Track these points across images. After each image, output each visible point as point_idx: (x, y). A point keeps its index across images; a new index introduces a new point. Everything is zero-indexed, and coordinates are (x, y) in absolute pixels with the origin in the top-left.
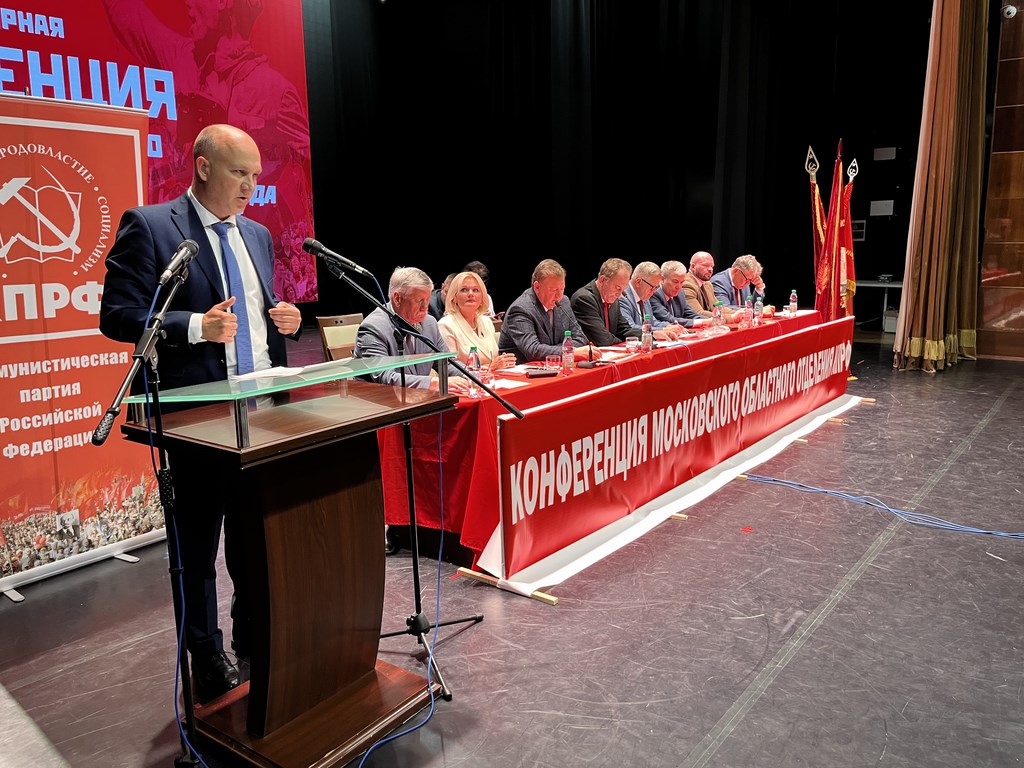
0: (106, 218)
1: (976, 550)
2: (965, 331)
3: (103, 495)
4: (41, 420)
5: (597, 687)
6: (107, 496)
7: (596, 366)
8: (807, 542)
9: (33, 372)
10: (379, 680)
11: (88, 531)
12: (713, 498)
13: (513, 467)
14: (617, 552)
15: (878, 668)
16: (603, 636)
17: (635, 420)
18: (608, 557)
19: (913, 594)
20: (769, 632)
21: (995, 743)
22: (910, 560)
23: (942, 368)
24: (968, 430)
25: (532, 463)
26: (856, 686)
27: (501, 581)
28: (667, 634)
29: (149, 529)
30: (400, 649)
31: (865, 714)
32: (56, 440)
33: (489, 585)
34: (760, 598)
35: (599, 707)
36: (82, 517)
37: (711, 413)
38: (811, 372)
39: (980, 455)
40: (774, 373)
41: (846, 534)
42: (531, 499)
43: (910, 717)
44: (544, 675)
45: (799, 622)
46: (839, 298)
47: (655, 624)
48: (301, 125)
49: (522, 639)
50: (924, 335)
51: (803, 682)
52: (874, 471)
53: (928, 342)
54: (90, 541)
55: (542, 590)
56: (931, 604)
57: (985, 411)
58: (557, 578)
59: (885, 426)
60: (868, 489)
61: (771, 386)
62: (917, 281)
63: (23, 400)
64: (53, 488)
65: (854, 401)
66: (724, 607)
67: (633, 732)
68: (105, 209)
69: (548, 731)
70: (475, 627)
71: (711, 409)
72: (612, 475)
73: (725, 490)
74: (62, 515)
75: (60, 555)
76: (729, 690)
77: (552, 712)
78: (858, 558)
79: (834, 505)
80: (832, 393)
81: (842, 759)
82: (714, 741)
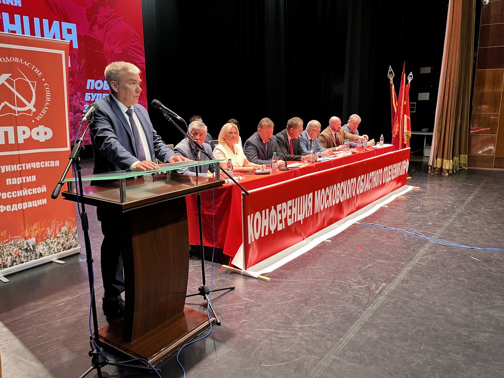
0: (48, 94)
1: (466, 256)
2: (462, 156)
3: (47, 231)
4: (17, 194)
5: (289, 318)
6: (49, 231)
7: (289, 170)
8: (387, 253)
9: (13, 170)
10: (185, 316)
11: (40, 249)
12: (343, 232)
13: (249, 217)
14: (298, 257)
15: (420, 308)
16: (292, 295)
17: (307, 195)
18: (294, 260)
19: (436, 275)
20: (370, 293)
21: (474, 341)
22: (435, 260)
23: (451, 173)
24: (463, 201)
25: (258, 215)
26: (409, 316)
27: (243, 271)
28: (322, 294)
29: (70, 248)
30: (195, 302)
31: (413, 329)
32: (24, 203)
33: (237, 273)
34: (365, 278)
35: (291, 327)
36: (37, 242)
37: (343, 193)
38: (390, 174)
39: (468, 213)
40: (372, 174)
41: (405, 249)
42: (257, 232)
43: (435, 330)
44: (264, 313)
45: (384, 288)
46: (403, 139)
47: (316, 290)
48: (140, 52)
49: (254, 297)
50: (443, 157)
51: (385, 315)
52: (418, 220)
53: (445, 160)
54: (41, 254)
55: (263, 275)
56: (444, 280)
57: (471, 193)
58: (270, 269)
59: (424, 200)
60: (416, 228)
61: (371, 180)
62: (440, 131)
63: (8, 184)
64: (23, 227)
65: (409, 188)
66: (348, 282)
67: (306, 338)
68: (48, 90)
69: (266, 338)
70: (231, 292)
71: (343, 191)
72: (296, 221)
73: (349, 229)
74: (27, 240)
75: (26, 260)
76: (351, 319)
77: (268, 330)
78: (411, 259)
79: (400, 236)
80: (400, 184)
81: (403, 349)
82: (344, 341)
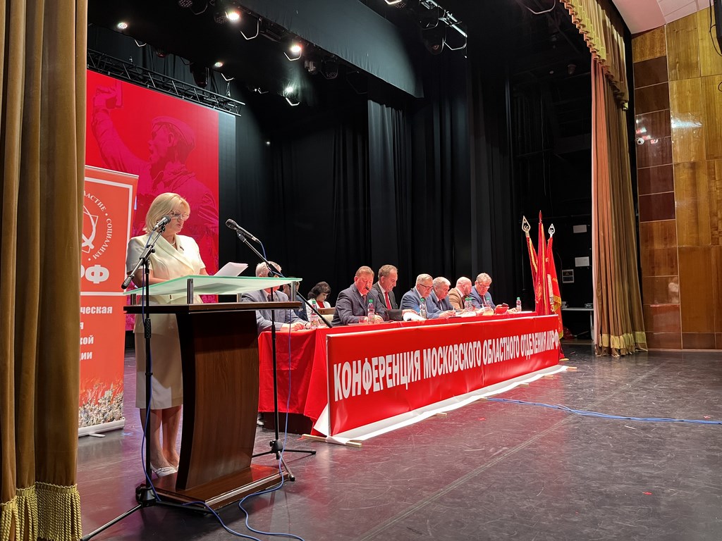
0: (110, 230)
1: (619, 425)
2: (638, 333)
3: (88, 394)
6: (90, 394)
10: (252, 471)
12: (465, 407)
13: (335, 366)
14: (402, 428)
15: (545, 466)
18: (395, 430)
19: (574, 441)
20: (485, 455)
21: (605, 491)
22: (577, 429)
23: (623, 354)
24: (632, 380)
25: (347, 366)
27: (329, 438)
28: (425, 456)
29: (112, 420)
31: (532, 481)
33: (321, 442)
34: (483, 443)
35: (381, 481)
38: (531, 345)
39: (635, 390)
40: (504, 340)
42: (346, 388)
45: (504, 451)
46: (550, 306)
47: (419, 453)
48: (214, 214)
51: (500, 471)
52: (567, 396)
53: (612, 337)
55: (353, 441)
57: (645, 372)
58: (364, 437)
59: (580, 378)
60: (561, 402)
61: (502, 349)
62: (600, 298)
65: (564, 369)
66: (460, 446)
67: (398, 489)
68: (110, 226)
69: (349, 490)
70: (311, 456)
71: (462, 356)
72: (398, 384)
73: (473, 404)
80: (547, 363)
81: (515, 496)
82: (443, 492)
